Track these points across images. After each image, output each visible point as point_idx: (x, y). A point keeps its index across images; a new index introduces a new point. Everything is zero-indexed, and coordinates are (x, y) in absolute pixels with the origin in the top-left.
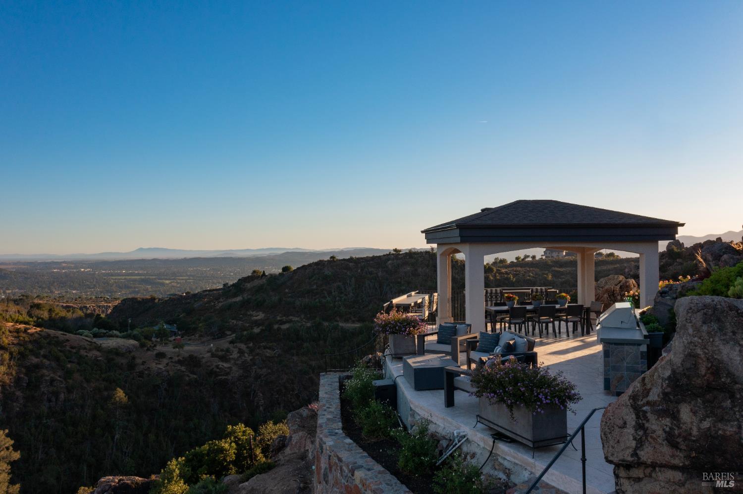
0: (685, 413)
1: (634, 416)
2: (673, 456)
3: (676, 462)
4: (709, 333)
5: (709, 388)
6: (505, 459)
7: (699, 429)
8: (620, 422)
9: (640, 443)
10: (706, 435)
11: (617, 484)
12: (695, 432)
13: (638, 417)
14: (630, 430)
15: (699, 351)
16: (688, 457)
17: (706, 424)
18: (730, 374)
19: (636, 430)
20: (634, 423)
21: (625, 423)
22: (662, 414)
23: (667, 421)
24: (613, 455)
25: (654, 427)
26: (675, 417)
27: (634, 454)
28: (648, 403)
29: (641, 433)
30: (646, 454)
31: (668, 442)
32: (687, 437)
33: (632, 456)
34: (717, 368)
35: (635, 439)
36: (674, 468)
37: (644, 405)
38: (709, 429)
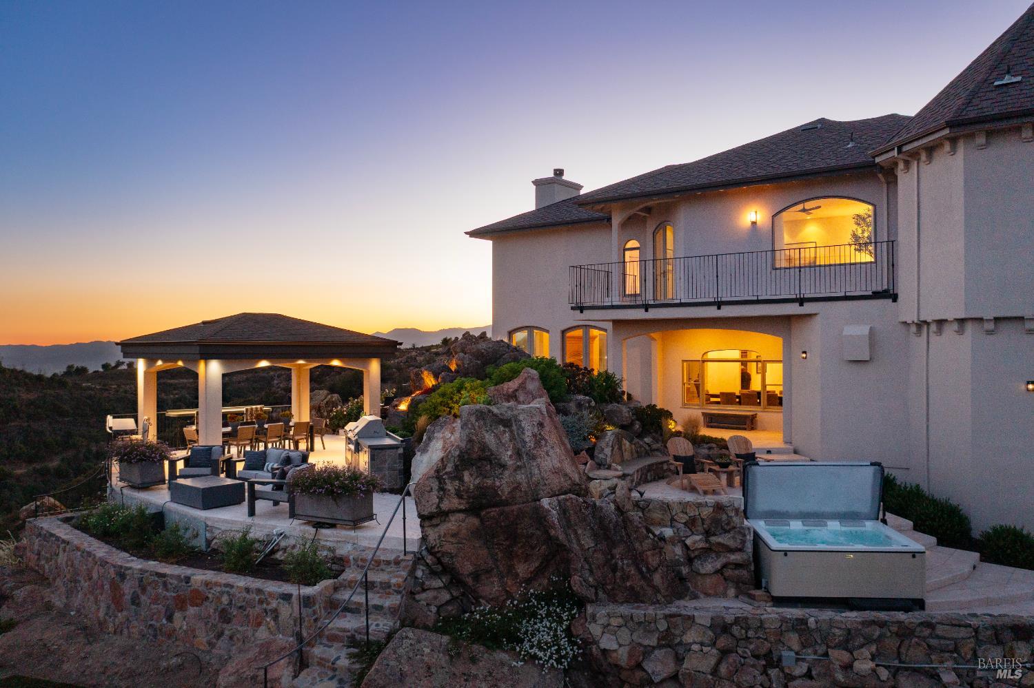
0: (467, 477)
1: (437, 483)
2: (460, 504)
3: (462, 507)
4: (479, 427)
5: (480, 459)
6: (327, 541)
7: (474, 485)
8: (428, 489)
9: (441, 499)
10: (478, 487)
11: (422, 532)
12: (472, 487)
13: (440, 483)
14: (435, 492)
15: (474, 438)
16: (468, 503)
17: (477, 481)
18: (490, 450)
19: (439, 492)
20: (437, 487)
21: (432, 489)
22: (453, 479)
23: (457, 483)
24: (424, 510)
25: (450, 488)
26: (461, 479)
27: (438, 507)
28: (446, 473)
29: (442, 493)
30: (445, 506)
31: (458, 496)
32: (467, 491)
33: (437, 508)
34: (484, 447)
35: (438, 497)
36: (460, 511)
37: (444, 475)
38: (479, 483)
